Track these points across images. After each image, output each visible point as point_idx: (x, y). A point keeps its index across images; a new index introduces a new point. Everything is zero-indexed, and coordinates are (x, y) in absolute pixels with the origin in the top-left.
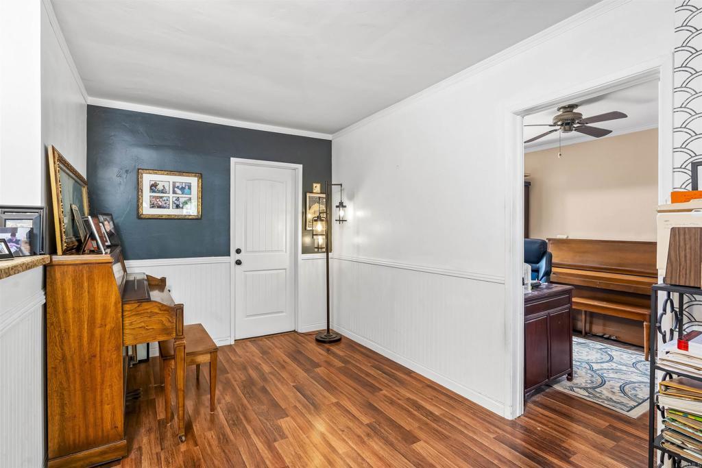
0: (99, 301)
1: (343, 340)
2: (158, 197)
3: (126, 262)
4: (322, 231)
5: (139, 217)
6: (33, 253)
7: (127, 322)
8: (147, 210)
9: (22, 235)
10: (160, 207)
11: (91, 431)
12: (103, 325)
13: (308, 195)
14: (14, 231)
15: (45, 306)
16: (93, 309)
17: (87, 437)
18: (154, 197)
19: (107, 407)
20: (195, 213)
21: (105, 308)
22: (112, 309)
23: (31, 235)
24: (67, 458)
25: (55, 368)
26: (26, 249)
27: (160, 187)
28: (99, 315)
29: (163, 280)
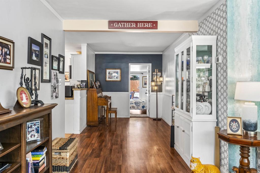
0: (94, 97)
1: (162, 120)
2: (110, 76)
3: (103, 92)
4: (154, 85)
5: (106, 81)
6: (85, 88)
7: (99, 101)
8: (108, 79)
9: (84, 85)
10: (110, 78)
11: (93, 120)
12: (95, 101)
13: (153, 73)
14: (83, 84)
15: (87, 97)
16: (93, 98)
17: (92, 120)
18: (109, 76)
19: (95, 116)
20: (119, 80)
21: (95, 98)
22: (96, 99)
23: (85, 85)
24: (90, 123)
25: (88, 107)
26: (85, 87)
27: (111, 73)
28: (94, 99)
29: (110, 97)
